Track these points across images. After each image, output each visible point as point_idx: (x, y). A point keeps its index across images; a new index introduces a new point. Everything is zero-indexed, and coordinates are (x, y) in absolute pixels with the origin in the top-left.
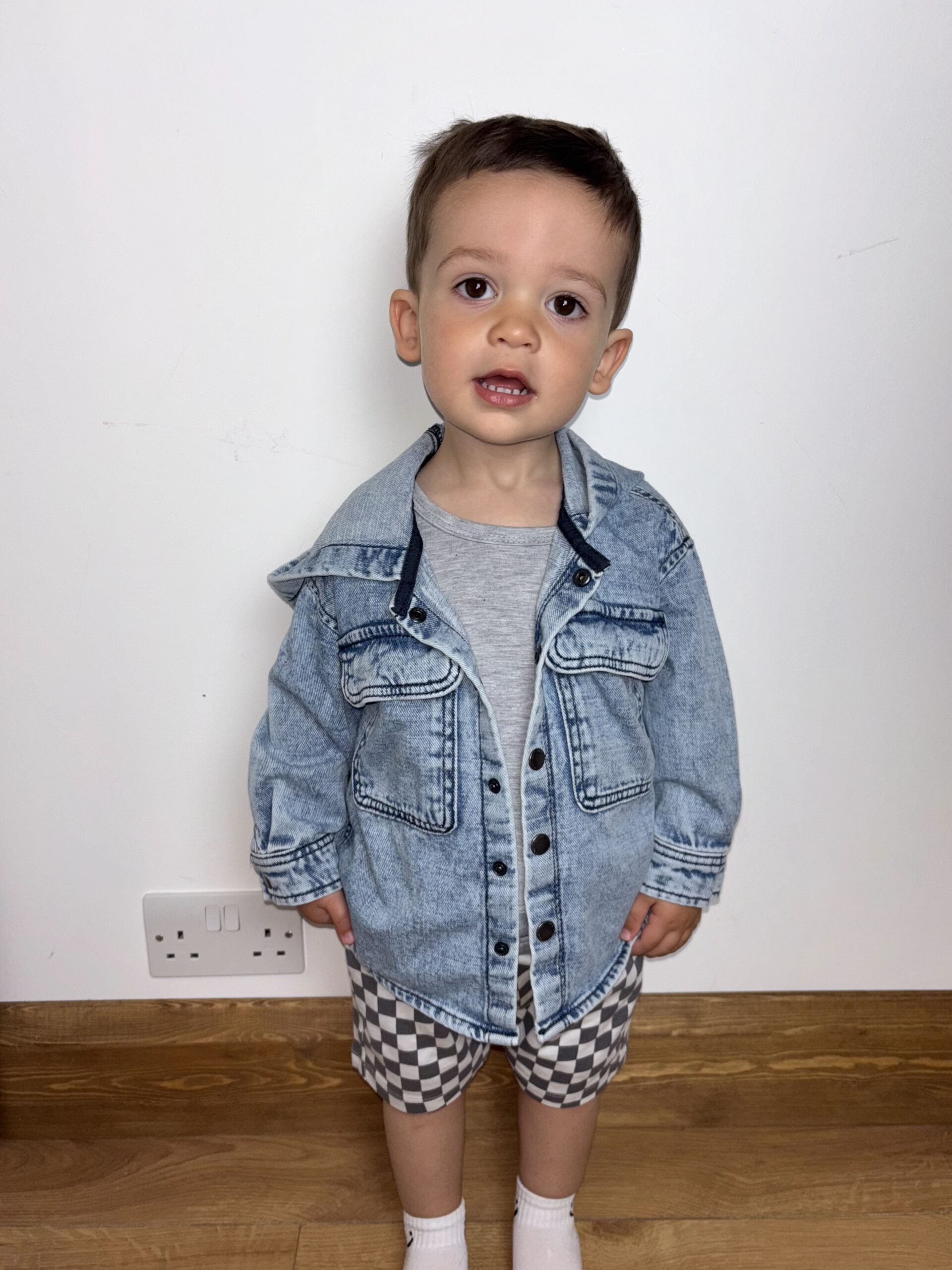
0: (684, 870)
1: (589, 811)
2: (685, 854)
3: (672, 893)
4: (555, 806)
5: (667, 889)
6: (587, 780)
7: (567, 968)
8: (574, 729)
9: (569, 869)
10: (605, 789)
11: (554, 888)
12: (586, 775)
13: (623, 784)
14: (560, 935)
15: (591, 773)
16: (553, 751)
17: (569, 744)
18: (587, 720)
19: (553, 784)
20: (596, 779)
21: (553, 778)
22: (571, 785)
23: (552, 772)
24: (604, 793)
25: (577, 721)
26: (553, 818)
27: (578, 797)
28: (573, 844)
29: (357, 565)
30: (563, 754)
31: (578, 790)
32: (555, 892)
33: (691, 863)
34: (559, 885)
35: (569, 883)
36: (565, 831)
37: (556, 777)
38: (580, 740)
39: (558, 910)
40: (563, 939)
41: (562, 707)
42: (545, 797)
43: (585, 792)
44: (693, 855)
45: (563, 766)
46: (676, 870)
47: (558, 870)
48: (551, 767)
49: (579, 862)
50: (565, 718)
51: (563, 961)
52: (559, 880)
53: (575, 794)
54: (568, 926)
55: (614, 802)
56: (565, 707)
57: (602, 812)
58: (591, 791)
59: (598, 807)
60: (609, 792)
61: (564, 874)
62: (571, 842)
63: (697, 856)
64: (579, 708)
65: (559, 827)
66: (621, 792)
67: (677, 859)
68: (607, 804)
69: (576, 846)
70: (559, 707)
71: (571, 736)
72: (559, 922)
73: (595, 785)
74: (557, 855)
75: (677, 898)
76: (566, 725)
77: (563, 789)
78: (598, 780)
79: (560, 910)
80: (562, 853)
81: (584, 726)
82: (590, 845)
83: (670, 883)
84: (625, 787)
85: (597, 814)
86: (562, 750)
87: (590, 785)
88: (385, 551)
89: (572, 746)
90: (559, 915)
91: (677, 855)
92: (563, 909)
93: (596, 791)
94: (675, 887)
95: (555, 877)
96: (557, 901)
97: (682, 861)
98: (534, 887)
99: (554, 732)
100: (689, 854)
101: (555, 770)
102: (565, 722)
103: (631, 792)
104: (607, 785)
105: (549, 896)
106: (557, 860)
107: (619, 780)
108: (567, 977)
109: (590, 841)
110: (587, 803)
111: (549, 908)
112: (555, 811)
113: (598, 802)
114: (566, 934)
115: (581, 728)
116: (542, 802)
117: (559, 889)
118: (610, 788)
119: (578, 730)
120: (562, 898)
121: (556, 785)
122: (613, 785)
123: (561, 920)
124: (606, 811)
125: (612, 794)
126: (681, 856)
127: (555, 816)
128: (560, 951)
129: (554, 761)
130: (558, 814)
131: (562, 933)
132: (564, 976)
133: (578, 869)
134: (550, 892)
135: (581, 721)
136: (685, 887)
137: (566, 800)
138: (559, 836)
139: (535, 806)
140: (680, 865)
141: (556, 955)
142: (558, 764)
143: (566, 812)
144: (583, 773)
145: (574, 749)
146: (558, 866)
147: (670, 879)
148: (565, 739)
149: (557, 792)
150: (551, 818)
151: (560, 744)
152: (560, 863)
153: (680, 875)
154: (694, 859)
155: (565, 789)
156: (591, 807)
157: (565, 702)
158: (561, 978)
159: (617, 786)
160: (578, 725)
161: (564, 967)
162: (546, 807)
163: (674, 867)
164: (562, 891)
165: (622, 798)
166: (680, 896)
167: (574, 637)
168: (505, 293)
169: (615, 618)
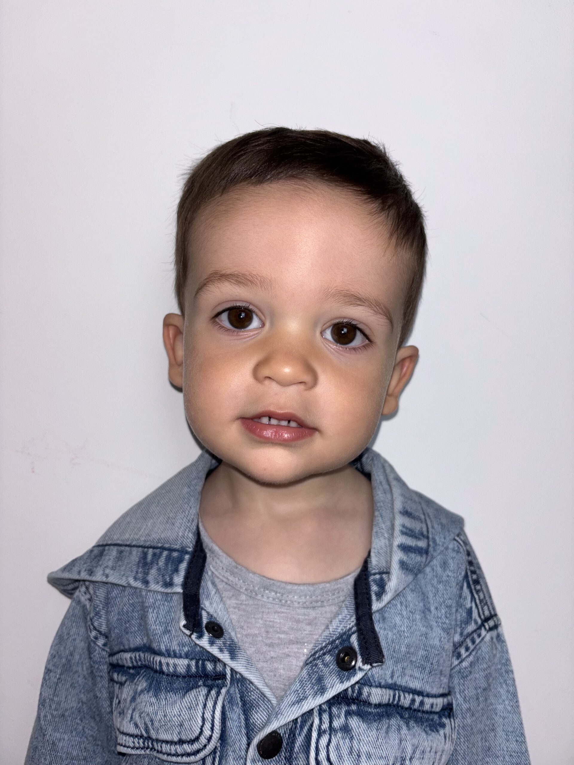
29: (137, 572)
88: (165, 553)
167: (352, 738)
168: (272, 323)
169: (402, 707)
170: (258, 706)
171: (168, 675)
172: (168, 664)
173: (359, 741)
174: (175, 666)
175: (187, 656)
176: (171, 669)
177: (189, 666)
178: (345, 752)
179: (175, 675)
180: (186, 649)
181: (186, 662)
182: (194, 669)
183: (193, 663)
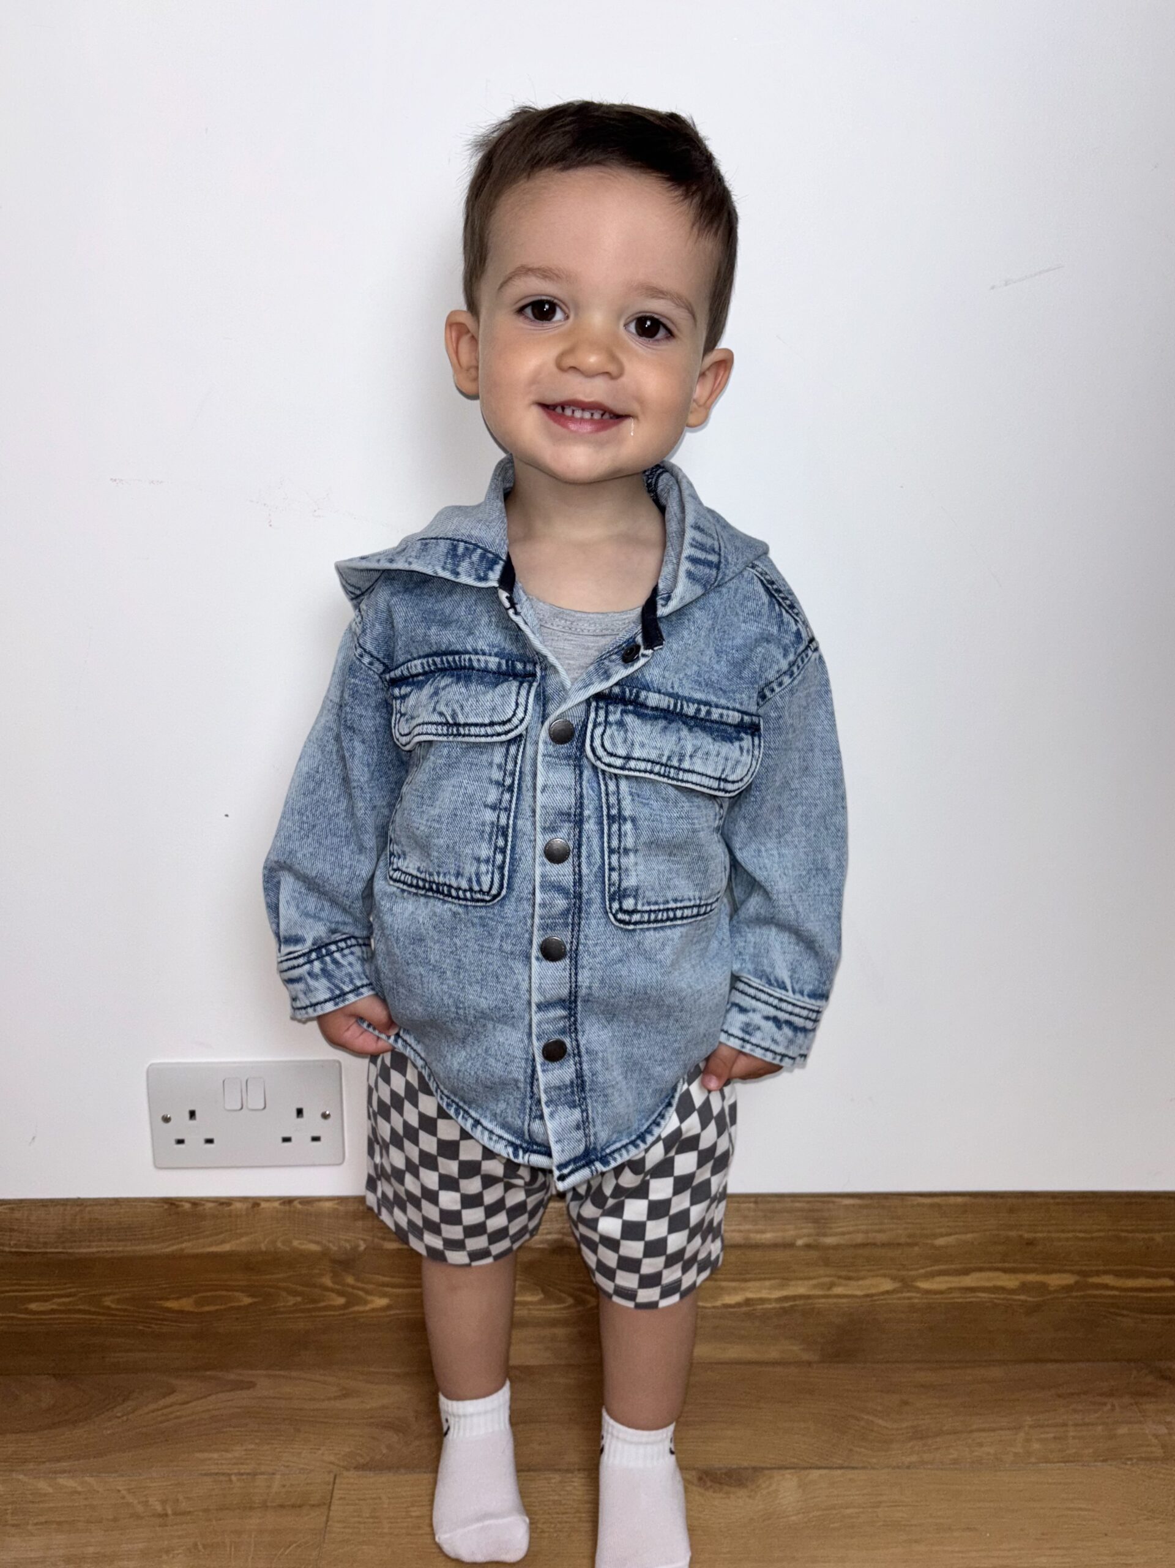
0: (775, 1020)
1: (622, 926)
2: (781, 1000)
3: (757, 1046)
4: (580, 911)
5: (753, 1040)
6: (625, 890)
7: (589, 1101)
8: (615, 827)
9: (590, 988)
10: (649, 904)
11: (570, 1003)
12: (624, 884)
13: (675, 900)
14: (577, 1059)
15: (630, 882)
16: (584, 849)
17: (606, 845)
18: (634, 820)
19: (581, 885)
20: (637, 890)
21: (580, 879)
22: (603, 892)
23: (580, 871)
24: (647, 908)
25: (620, 818)
26: (576, 927)
27: (611, 908)
28: (597, 960)
29: (445, 563)
30: (598, 855)
31: (612, 899)
32: (570, 1009)
33: (786, 1012)
34: (575, 1001)
35: (588, 1001)
36: (590, 942)
37: (585, 879)
38: (620, 841)
39: (573, 1029)
40: (581, 1064)
41: (604, 800)
42: (567, 898)
43: (620, 903)
44: (789, 1003)
45: (595, 869)
46: (767, 1018)
47: (576, 986)
48: (579, 866)
49: (602, 981)
50: (605, 813)
51: (583, 1090)
52: (576, 997)
53: (607, 903)
54: (587, 1049)
55: (662, 921)
56: (607, 800)
57: (641, 929)
58: (629, 904)
59: (636, 923)
60: (653, 908)
61: (583, 992)
62: (595, 956)
63: (794, 1005)
64: (624, 804)
65: (582, 936)
66: (674, 910)
67: (771, 1005)
68: (649, 922)
69: (601, 963)
70: (600, 799)
71: (609, 836)
72: (574, 1043)
73: (635, 897)
74: (576, 969)
75: (763, 1051)
76: (605, 822)
77: (592, 893)
78: (640, 891)
79: (576, 1029)
80: (583, 967)
81: (628, 827)
82: (619, 965)
83: (758, 1034)
84: (679, 905)
85: (634, 930)
86: (597, 850)
87: (629, 896)
88: (479, 551)
89: (609, 847)
90: (573, 1035)
91: (771, 1000)
92: (579, 1028)
93: (636, 904)
94: (763, 1039)
95: (570, 993)
96: (572, 1019)
97: (776, 1007)
98: (542, 999)
99: (590, 826)
100: (785, 1001)
101: (585, 870)
102: (605, 818)
103: (687, 912)
104: (653, 899)
105: (563, 1013)
106: (576, 974)
107: (670, 895)
108: (590, 1112)
109: (620, 961)
110: (620, 916)
111: (561, 1024)
112: (580, 918)
113: (636, 917)
114: (585, 1058)
115: (623, 828)
116: (561, 903)
117: (576, 1006)
118: (656, 903)
119: (620, 830)
120: (579, 1016)
121: (585, 888)
122: (661, 900)
123: (577, 1041)
124: (648, 929)
125: (659, 910)
126: (775, 1002)
127: (579, 924)
128: (577, 1077)
129: (583, 859)
130: (583, 922)
131: (580, 1056)
132: (587, 1110)
133: (600, 988)
134: (564, 1008)
135: (625, 820)
136: (774, 1041)
137: (595, 908)
138: (581, 947)
139: (552, 906)
140: (772, 1012)
141: (572, 1083)
142: (589, 864)
143: (594, 922)
144: (620, 880)
145: (611, 851)
146: (576, 982)
147: (759, 1028)
148: (602, 837)
149: (585, 896)
150: (573, 924)
151: (595, 841)
152: (580, 978)
153: (770, 1024)
154: (790, 1008)
155: (595, 894)
156: (626, 922)
157: (607, 794)
158: (582, 1112)
159: (667, 902)
160: (620, 824)
161: (585, 1099)
162: (568, 910)
163: (765, 1014)
164: (579, 1008)
165: (675, 918)
166: (767, 1050)
167: (626, 731)
168: (576, 315)
169: (687, 716)
170: (553, 699)
171: (478, 670)
172: (479, 660)
173: (633, 733)
174: (486, 662)
175: (496, 655)
176: (483, 665)
177: (500, 664)
178: (619, 740)
179: (486, 671)
180: (496, 650)
181: (497, 660)
182: (504, 667)
183: (504, 662)
